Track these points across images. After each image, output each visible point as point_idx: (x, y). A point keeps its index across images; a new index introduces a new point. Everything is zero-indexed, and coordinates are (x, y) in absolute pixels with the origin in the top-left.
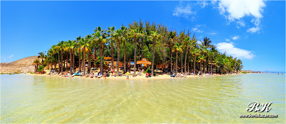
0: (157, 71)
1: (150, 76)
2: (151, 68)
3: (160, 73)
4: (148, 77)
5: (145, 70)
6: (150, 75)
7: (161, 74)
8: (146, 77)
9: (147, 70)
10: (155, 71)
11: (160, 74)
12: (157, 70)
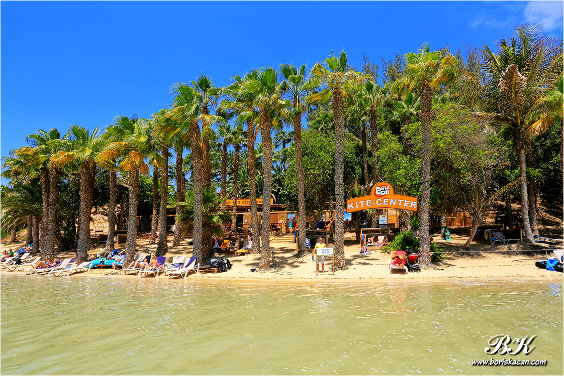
0: (444, 241)
1: (412, 265)
2: (415, 228)
3: (465, 251)
4: (402, 271)
5: (390, 239)
6: (412, 263)
7: (469, 255)
8: (394, 271)
9: (398, 238)
10: (438, 239)
11: (462, 255)
12: (444, 237)
